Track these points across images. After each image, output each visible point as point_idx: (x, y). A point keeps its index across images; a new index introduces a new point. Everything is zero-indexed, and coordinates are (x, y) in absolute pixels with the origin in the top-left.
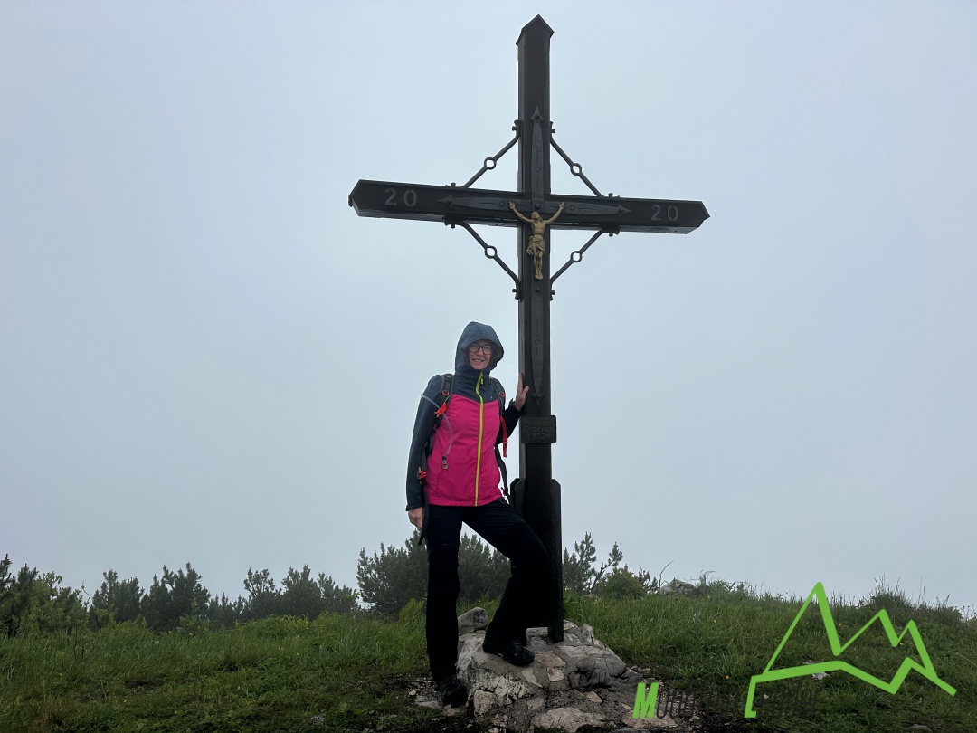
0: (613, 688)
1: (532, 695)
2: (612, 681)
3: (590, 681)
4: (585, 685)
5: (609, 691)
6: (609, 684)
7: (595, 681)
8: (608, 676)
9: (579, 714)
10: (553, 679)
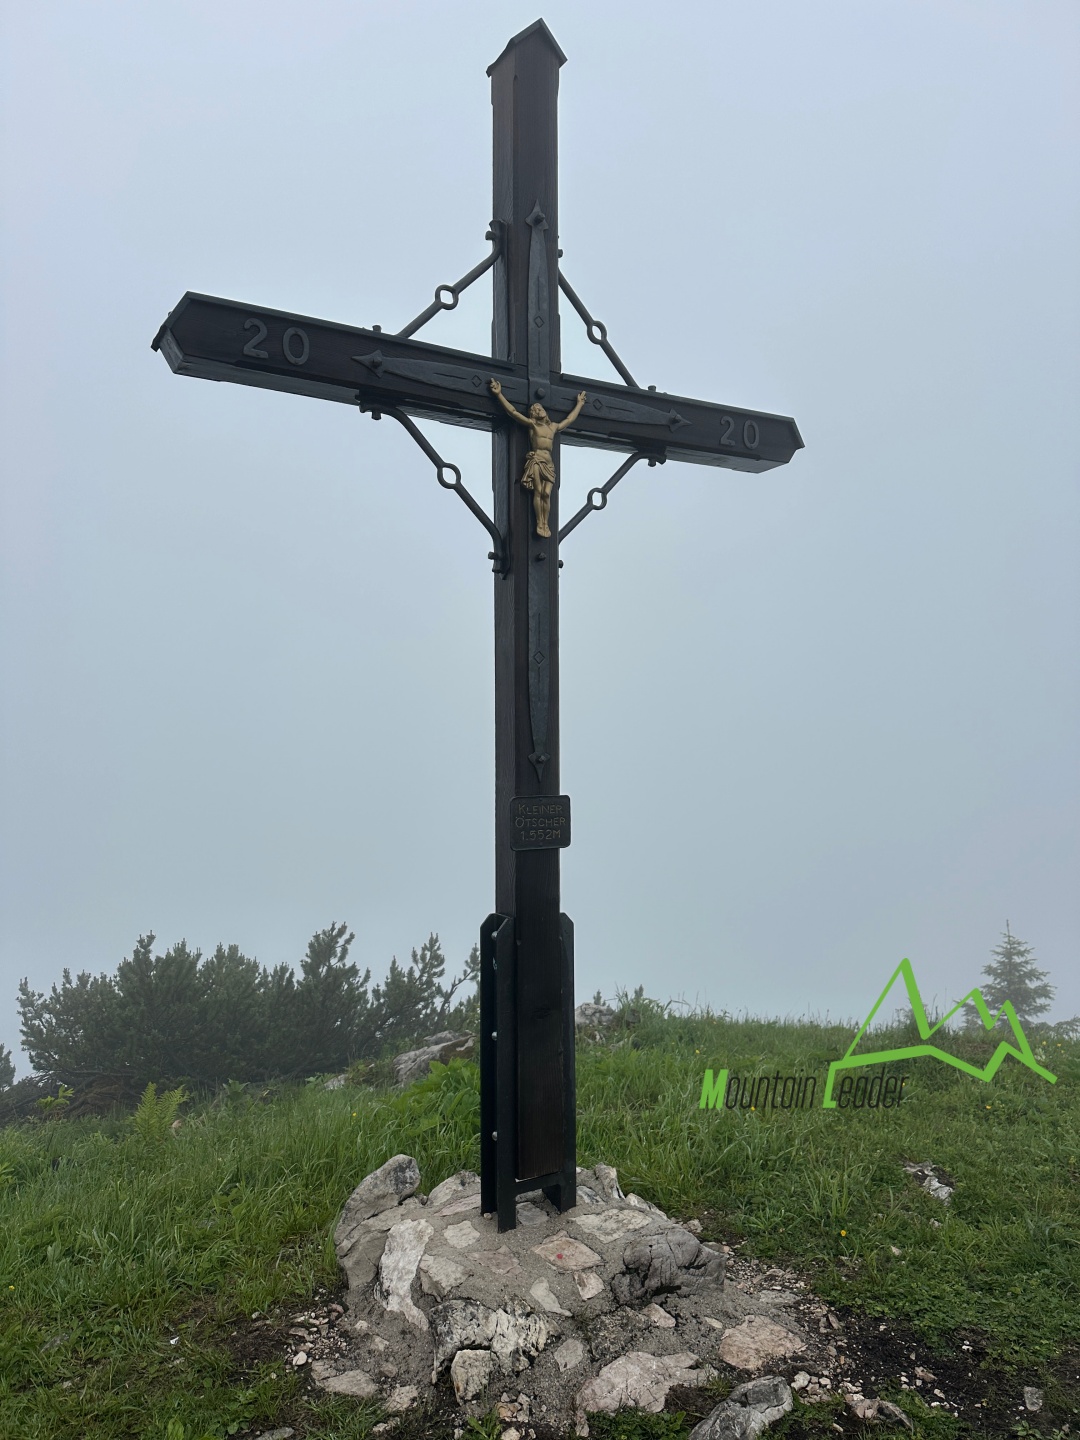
0: (685, 1290)
1: (558, 1338)
2: (683, 1277)
3: (647, 1282)
4: (639, 1293)
5: (680, 1296)
6: (677, 1282)
7: (653, 1283)
8: (675, 1269)
9: (654, 1364)
10: (586, 1294)
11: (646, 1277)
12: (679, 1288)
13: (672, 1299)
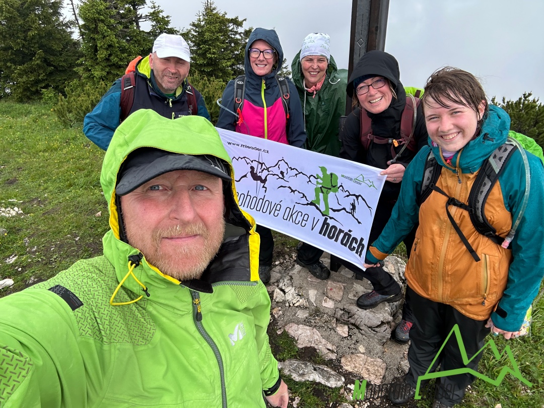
0: (363, 332)
2: (365, 328)
4: (345, 319)
6: (361, 328)
10: (324, 304)
11: (351, 317)
12: (361, 330)
13: (356, 330)
